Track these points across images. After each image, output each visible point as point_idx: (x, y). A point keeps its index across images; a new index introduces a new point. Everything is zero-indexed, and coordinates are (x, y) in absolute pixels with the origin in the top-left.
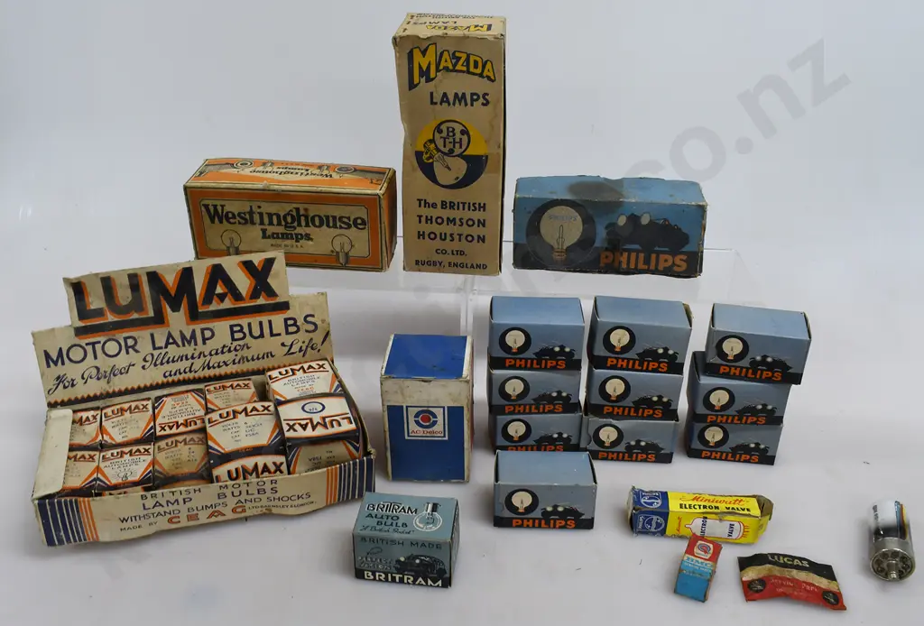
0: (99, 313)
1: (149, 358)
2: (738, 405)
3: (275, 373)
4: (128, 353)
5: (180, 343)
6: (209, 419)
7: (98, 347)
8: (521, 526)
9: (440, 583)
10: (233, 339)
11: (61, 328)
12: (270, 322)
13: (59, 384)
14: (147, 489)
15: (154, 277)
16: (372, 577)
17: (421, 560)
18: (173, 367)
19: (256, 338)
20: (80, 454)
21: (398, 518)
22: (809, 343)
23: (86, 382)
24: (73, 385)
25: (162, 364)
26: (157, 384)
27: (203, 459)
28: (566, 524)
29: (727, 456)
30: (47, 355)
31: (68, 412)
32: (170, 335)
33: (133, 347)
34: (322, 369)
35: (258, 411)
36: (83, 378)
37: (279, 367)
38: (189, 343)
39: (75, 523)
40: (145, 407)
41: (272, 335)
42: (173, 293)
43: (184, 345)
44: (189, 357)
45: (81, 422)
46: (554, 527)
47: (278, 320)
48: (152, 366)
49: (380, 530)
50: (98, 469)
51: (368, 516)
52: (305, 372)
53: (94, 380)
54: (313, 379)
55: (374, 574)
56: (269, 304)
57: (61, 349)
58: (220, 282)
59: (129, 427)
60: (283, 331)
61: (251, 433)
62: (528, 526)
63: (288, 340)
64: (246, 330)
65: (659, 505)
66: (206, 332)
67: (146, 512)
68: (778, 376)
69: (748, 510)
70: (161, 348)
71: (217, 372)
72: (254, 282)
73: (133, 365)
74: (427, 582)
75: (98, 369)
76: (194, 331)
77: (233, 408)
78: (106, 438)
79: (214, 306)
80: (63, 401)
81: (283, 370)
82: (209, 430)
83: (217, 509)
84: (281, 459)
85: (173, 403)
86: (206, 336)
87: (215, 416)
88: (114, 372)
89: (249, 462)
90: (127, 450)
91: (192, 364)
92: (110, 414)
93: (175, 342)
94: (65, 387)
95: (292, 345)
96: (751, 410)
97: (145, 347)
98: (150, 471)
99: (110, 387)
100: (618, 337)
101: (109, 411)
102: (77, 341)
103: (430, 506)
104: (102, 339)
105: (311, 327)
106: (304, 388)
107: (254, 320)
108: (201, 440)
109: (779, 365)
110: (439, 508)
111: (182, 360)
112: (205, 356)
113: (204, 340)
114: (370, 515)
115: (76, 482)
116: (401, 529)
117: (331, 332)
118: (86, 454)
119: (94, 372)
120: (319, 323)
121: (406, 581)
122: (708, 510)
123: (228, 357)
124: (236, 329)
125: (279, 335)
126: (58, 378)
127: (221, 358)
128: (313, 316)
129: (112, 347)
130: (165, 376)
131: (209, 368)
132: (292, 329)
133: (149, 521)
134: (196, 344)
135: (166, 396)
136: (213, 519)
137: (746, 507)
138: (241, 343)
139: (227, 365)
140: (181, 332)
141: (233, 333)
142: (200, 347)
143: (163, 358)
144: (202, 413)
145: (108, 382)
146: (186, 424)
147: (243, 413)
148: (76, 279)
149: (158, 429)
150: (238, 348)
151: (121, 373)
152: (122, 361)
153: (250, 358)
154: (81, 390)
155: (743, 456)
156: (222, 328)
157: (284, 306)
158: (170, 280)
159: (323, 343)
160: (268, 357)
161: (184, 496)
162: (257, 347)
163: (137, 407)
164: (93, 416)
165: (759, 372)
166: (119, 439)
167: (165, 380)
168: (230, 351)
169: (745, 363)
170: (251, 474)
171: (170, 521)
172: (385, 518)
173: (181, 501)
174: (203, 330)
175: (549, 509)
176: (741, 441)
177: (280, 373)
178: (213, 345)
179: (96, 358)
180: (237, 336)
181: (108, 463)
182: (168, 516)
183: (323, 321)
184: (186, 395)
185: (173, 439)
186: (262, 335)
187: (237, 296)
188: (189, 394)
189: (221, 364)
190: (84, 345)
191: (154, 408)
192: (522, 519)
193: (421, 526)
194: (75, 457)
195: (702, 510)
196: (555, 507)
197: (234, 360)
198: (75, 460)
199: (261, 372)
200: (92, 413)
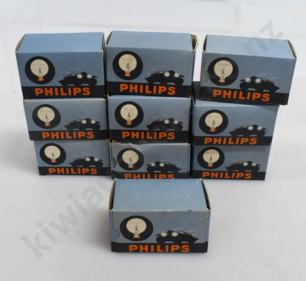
2: (232, 127)
8: (138, 251)
22: (294, 62)
28: (181, 249)
29: (224, 175)
46: (170, 251)
62: (144, 251)
68: (267, 97)
96: (242, 132)
100: (126, 62)
109: (268, 85)
155: (238, 174)
165: (249, 94)
169: (236, 85)
175: (164, 235)
176: (235, 161)
192: (138, 245)
196: (170, 232)
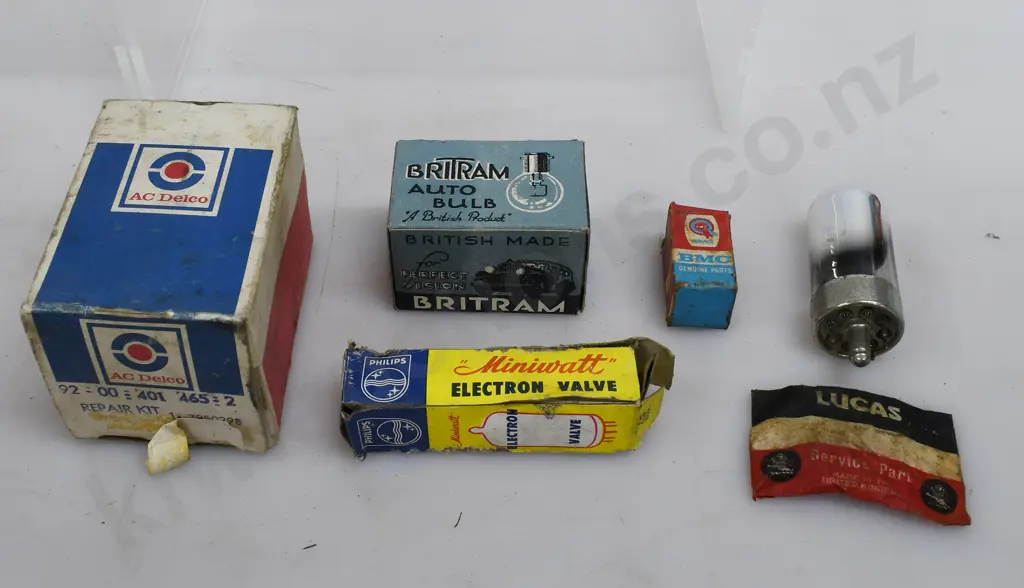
9: (561, 306)
16: (429, 305)
17: (527, 269)
21: (474, 190)
49: (443, 219)
51: (412, 191)
55: (432, 300)
65: (402, 394)
69: (612, 386)
74: (535, 307)
103: (533, 160)
110: (552, 163)
114: (416, 189)
116: (484, 213)
121: (494, 308)
122: (518, 396)
137: (605, 377)
172: (447, 190)
193: (523, 202)
195: (504, 397)
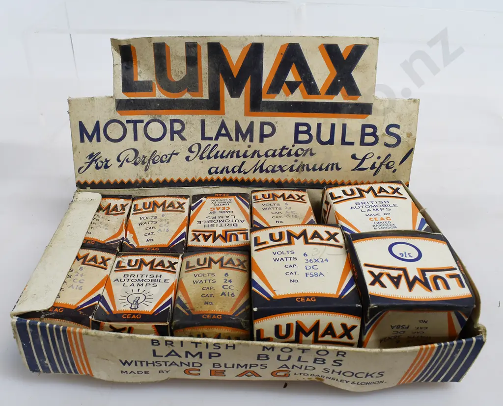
0: (146, 87)
1: (195, 149)
3: (337, 191)
4: (172, 139)
5: (233, 136)
6: (256, 239)
7: (140, 126)
10: (296, 141)
11: (102, 98)
12: (344, 126)
13: (91, 163)
14: (161, 331)
15: (216, 50)
18: (220, 163)
19: (323, 143)
20: (92, 253)
23: (121, 166)
24: (106, 167)
25: (209, 157)
26: (200, 180)
27: (241, 296)
30: (82, 128)
31: (95, 197)
32: (223, 125)
33: (179, 133)
34: (396, 194)
35: (322, 239)
36: (118, 160)
37: (343, 184)
38: (244, 137)
39: (63, 354)
40: (181, 205)
41: (344, 142)
42: (235, 73)
43: (237, 140)
44: (241, 154)
45: (108, 210)
47: (354, 124)
48: (198, 158)
50: (106, 283)
52: (376, 195)
53: (131, 165)
54: (385, 206)
56: (348, 104)
57: (98, 123)
58: (294, 66)
59: (157, 228)
60: (357, 139)
61: (312, 271)
63: (361, 151)
64: (314, 132)
66: (266, 127)
67: (156, 359)
70: (210, 139)
71: (270, 177)
72: (335, 73)
73: (177, 154)
75: (136, 151)
76: (252, 123)
77: (289, 228)
78: (130, 237)
79: (282, 97)
80: (93, 183)
81: (347, 189)
82: (255, 255)
83: (252, 369)
84: (351, 321)
85: (212, 206)
86: (266, 133)
87: (263, 235)
88: (154, 159)
89: (308, 319)
90: (148, 259)
91: (243, 163)
92: (140, 206)
93: (228, 135)
94: (97, 168)
95: (364, 159)
97: (193, 134)
98: (170, 301)
99: (147, 176)
101: (140, 203)
102: (117, 116)
104: (146, 118)
105: (392, 140)
106: (379, 218)
107: (326, 121)
108: (241, 263)
111: (232, 157)
112: (259, 156)
113: (262, 136)
115: (73, 299)
117: (415, 151)
118: (100, 254)
119: (132, 154)
120: (403, 137)
123: (286, 161)
124: (302, 128)
125: (352, 144)
126: (91, 156)
127: (277, 161)
128: (397, 126)
129: (155, 130)
130: (210, 173)
131: (261, 171)
132: (369, 139)
133: (160, 368)
134: (251, 140)
135: (207, 196)
136: (245, 378)
138: (305, 147)
139: (283, 171)
140: (237, 123)
141: (297, 132)
142: (256, 145)
143: (211, 151)
144: (246, 226)
145: (146, 170)
146: (225, 237)
147: (302, 238)
148: (125, 41)
149: (191, 236)
150: (300, 152)
151: (162, 162)
152: (165, 147)
153: (311, 167)
154: (115, 174)
156: (286, 124)
157: (365, 109)
158: (235, 56)
159: (401, 162)
160: (332, 169)
161: (211, 349)
162: (322, 155)
163: (172, 204)
164: (122, 205)
166: (143, 243)
167: (209, 177)
168: (289, 154)
170: (307, 335)
171: (187, 372)
173: (205, 355)
174: (262, 124)
177: (344, 191)
178: (272, 144)
179: (136, 139)
180: (303, 137)
181: (120, 275)
182: (185, 367)
183: (409, 135)
184: (229, 198)
185: (207, 255)
186: (331, 142)
187: (311, 88)
188: (232, 198)
189: (276, 169)
190: (125, 122)
191: (191, 209)
194: (85, 257)
197: (292, 166)
198: (83, 263)
199: (322, 186)
200: (122, 201)
